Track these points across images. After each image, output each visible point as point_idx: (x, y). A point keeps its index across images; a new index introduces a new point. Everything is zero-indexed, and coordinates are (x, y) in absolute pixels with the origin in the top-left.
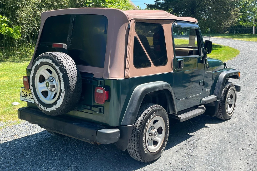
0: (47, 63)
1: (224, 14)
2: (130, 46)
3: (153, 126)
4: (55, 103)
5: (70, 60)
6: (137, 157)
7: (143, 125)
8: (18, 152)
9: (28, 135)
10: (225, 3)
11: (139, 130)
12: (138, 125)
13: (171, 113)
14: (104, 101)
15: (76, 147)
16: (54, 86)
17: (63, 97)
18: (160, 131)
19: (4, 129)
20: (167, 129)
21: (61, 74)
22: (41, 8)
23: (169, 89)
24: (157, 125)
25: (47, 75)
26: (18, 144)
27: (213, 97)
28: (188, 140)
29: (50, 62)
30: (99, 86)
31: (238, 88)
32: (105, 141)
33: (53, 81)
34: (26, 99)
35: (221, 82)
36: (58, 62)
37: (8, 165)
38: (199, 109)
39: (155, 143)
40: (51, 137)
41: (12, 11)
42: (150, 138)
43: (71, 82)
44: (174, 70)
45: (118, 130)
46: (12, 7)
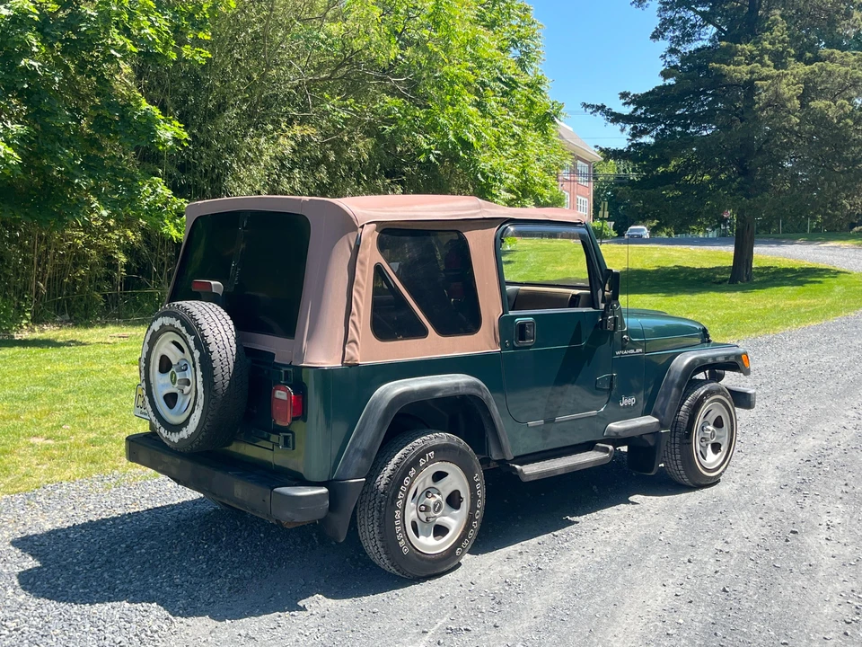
0: (172, 328)
1: (842, 172)
2: (362, 287)
3: (434, 486)
4: (186, 423)
7: (397, 481)
9: (164, 504)
11: (383, 493)
12: (383, 482)
13: (496, 456)
14: (289, 420)
15: (262, 535)
16: (188, 383)
17: (201, 408)
18: (454, 500)
19: (114, 489)
20: (474, 498)
21: (197, 354)
22: (291, 170)
23: (480, 393)
24: (447, 486)
25: (174, 356)
26: (131, 524)
28: (555, 533)
29: (178, 324)
30: (284, 384)
31: (742, 399)
32: (289, 514)
33: (186, 369)
34: (145, 414)
35: (673, 381)
36: (191, 325)
38: (597, 450)
39: (440, 531)
42: (423, 517)
43: (218, 371)
45: (324, 490)
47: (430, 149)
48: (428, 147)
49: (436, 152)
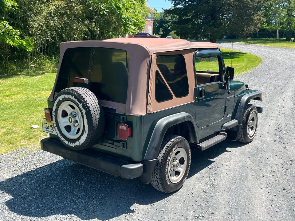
0: (69, 99)
1: (246, 19)
2: (152, 81)
3: (175, 157)
4: (79, 139)
5: (93, 96)
6: (160, 189)
7: (166, 158)
8: (43, 182)
9: (51, 163)
10: (247, 8)
11: (161, 163)
12: (160, 158)
13: (193, 142)
14: (127, 138)
15: (99, 176)
16: (77, 122)
17: (87, 133)
18: (182, 161)
19: (26, 156)
20: (188, 159)
21: (84, 111)
22: (53, 18)
23: (191, 120)
24: (179, 156)
25: (69, 110)
27: (235, 121)
28: (209, 166)
29: (73, 98)
30: (122, 123)
31: (259, 110)
32: (129, 176)
33: (76, 116)
34: (49, 131)
35: (242, 106)
36: (80, 99)
37: (34, 197)
38: (221, 135)
39: (177, 173)
40: (74, 164)
41: (23, 22)
42: (172, 169)
43: (94, 118)
44: (196, 100)
45: (141, 165)
46: (23, 17)
47: (105, 9)
48: (104, 9)
49: (107, 10)
